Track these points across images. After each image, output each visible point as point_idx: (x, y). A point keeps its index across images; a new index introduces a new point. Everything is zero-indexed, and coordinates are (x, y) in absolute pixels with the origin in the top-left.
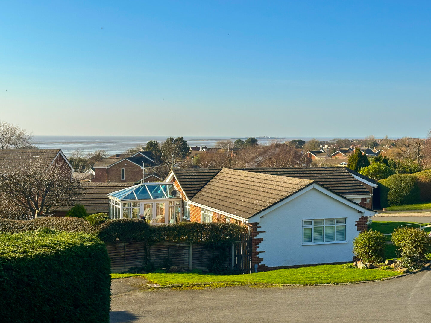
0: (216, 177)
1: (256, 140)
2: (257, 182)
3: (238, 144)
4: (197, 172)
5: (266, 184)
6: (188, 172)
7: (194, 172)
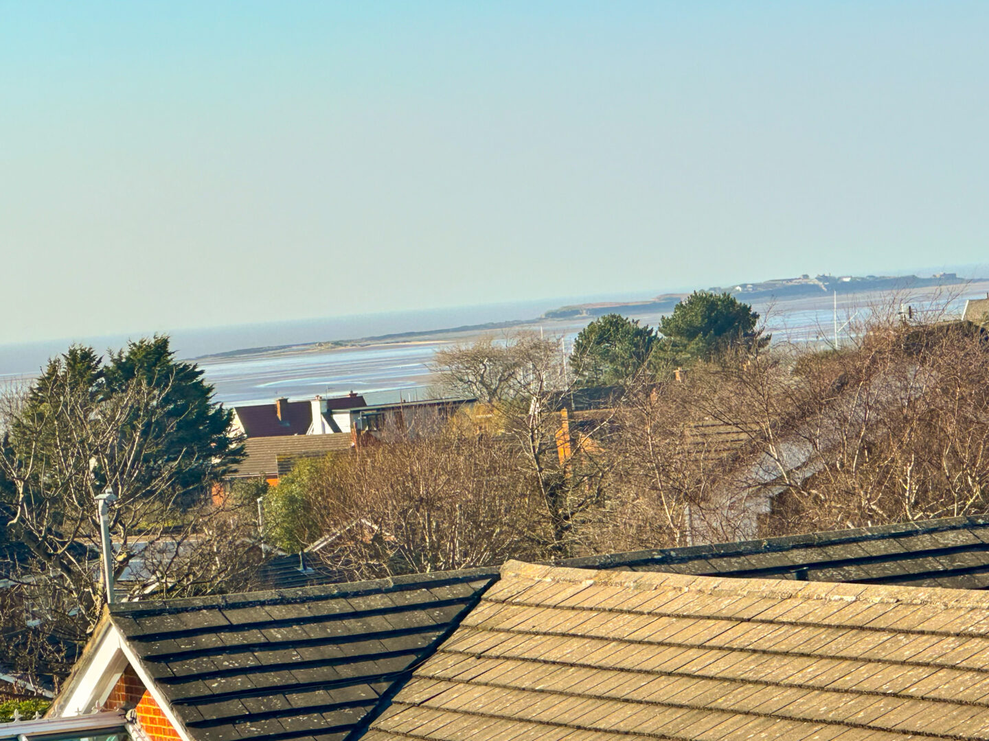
0: (462, 639)
1: (746, 309)
2: (786, 654)
3: (605, 355)
4: (305, 611)
5: (856, 659)
6: (236, 617)
7: (278, 612)
